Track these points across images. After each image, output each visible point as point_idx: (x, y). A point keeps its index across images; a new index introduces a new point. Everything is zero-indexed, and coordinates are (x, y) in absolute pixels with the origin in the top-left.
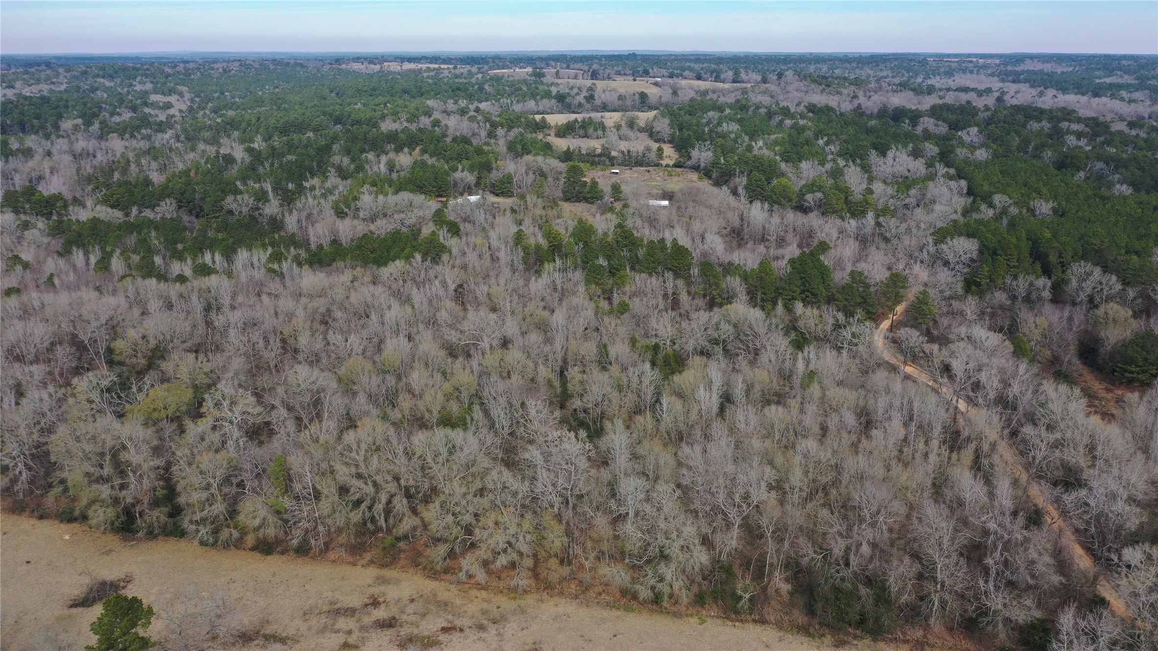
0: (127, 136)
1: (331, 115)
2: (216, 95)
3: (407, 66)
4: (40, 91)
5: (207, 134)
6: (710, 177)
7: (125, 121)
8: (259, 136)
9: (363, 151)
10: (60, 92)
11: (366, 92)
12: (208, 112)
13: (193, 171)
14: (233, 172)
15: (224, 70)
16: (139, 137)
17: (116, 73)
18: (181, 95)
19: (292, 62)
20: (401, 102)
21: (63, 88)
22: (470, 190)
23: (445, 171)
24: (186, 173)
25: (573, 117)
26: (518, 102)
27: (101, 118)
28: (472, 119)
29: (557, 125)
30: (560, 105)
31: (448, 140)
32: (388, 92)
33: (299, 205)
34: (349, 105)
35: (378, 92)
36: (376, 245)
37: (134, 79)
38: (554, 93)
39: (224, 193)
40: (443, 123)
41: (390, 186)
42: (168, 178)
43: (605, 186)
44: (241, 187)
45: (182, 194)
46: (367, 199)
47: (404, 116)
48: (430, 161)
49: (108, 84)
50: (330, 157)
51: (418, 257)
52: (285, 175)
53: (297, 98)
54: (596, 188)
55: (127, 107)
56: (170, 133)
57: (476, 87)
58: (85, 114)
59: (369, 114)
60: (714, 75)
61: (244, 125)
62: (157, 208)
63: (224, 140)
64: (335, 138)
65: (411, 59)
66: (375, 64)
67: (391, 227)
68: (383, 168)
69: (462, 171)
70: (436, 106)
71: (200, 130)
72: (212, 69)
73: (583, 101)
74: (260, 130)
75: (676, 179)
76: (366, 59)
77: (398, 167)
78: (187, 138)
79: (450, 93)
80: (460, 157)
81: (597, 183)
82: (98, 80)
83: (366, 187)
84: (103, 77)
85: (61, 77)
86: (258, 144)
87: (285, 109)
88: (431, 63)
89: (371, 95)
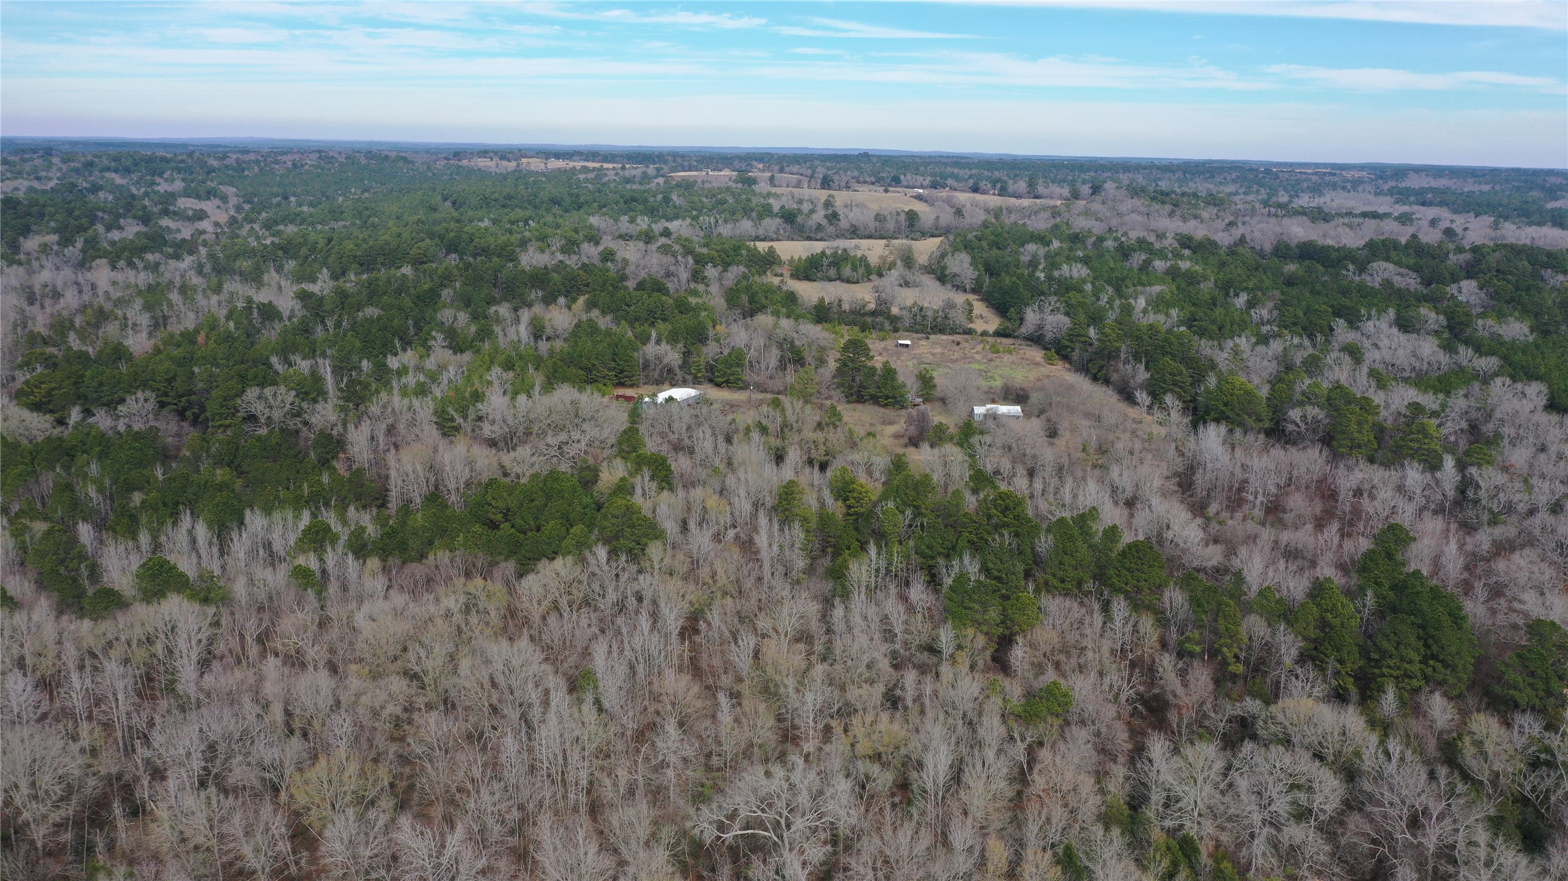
0: (122, 263)
1: (441, 237)
2: (275, 200)
3: (554, 164)
4: (16, 189)
5: (245, 264)
6: (1066, 358)
7: (124, 239)
8: (325, 270)
9: (491, 301)
10: (44, 192)
11: (496, 200)
12: (256, 227)
13: (203, 334)
14: (271, 334)
15: (294, 165)
16: (141, 265)
17: (136, 165)
18: (224, 198)
19: (394, 154)
20: (549, 219)
21: (52, 184)
22: (669, 378)
23: (629, 342)
24: (189, 337)
25: (817, 247)
26: (726, 221)
27: (90, 233)
28: (665, 250)
29: (792, 261)
30: (788, 227)
31: (631, 284)
32: (530, 202)
33: (374, 409)
34: (471, 221)
35: (515, 201)
36: (512, 503)
37: (161, 175)
38: (776, 209)
39: (244, 381)
40: (620, 255)
41: (536, 369)
42: (156, 346)
43: (907, 375)
44: (279, 367)
45: (169, 381)
46: (496, 402)
47: (557, 243)
48: (604, 322)
49: (118, 180)
50: (435, 311)
51: (602, 552)
52: (358, 344)
53: (394, 208)
54: (893, 379)
55: (135, 217)
56: (188, 261)
57: (660, 197)
58: (66, 227)
59: (502, 239)
60: (999, 185)
61: (304, 251)
62: (120, 408)
63: (271, 276)
64: (446, 279)
65: (559, 154)
66: (509, 160)
67: (540, 466)
68: (523, 330)
69: (658, 342)
70: (603, 226)
71: (237, 256)
72: (277, 162)
73: (824, 222)
74: (330, 260)
75: (1007, 358)
76: (496, 153)
77: (548, 331)
78: (214, 269)
79: (622, 204)
80: (652, 317)
81: (894, 372)
82: (107, 175)
83: (497, 370)
84: (116, 171)
85: (54, 169)
86: (322, 285)
87: (374, 226)
88: (586, 160)
89: (504, 206)
